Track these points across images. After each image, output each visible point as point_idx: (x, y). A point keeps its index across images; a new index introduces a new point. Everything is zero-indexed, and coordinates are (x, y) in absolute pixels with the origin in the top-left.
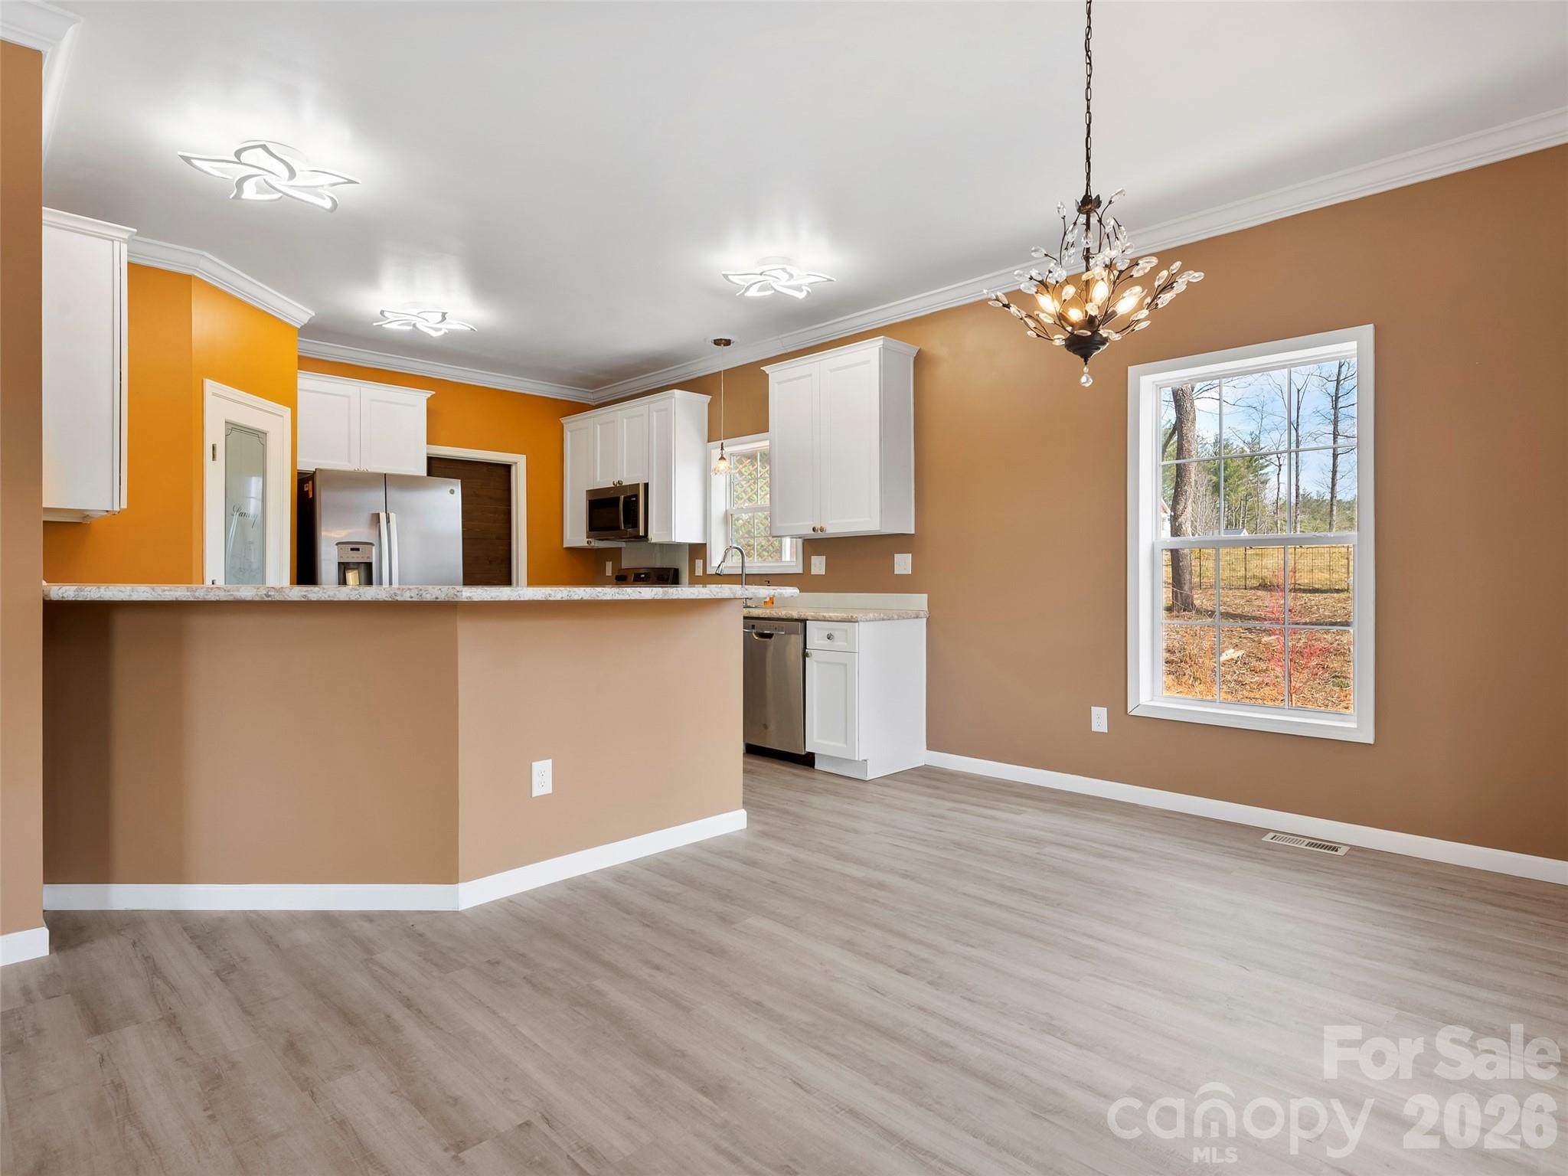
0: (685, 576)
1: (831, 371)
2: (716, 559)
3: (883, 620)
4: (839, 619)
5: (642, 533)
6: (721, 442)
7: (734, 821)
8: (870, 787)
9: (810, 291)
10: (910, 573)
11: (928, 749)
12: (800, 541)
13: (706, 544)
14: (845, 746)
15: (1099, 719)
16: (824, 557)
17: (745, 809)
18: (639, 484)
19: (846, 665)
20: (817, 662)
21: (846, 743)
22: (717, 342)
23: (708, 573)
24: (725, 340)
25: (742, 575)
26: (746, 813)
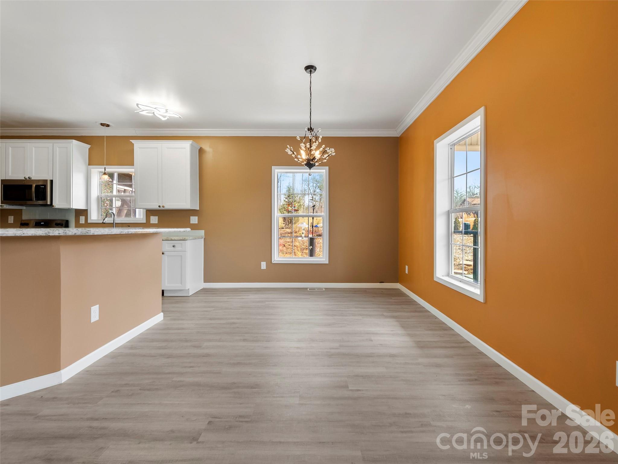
0: (72, 223)
1: (167, 148)
2: (94, 216)
3: (194, 239)
4: (179, 239)
5: (49, 203)
6: (104, 167)
7: (159, 318)
8: (190, 298)
9: (169, 118)
10: (197, 223)
11: (204, 282)
12: (145, 210)
13: (87, 210)
14: (181, 285)
15: (264, 265)
16: (157, 217)
17: (163, 313)
18: (47, 180)
19: (182, 256)
20: (167, 256)
21: (181, 284)
22: (102, 125)
23: (89, 222)
24: (107, 124)
25: (113, 223)
26: (163, 314)
